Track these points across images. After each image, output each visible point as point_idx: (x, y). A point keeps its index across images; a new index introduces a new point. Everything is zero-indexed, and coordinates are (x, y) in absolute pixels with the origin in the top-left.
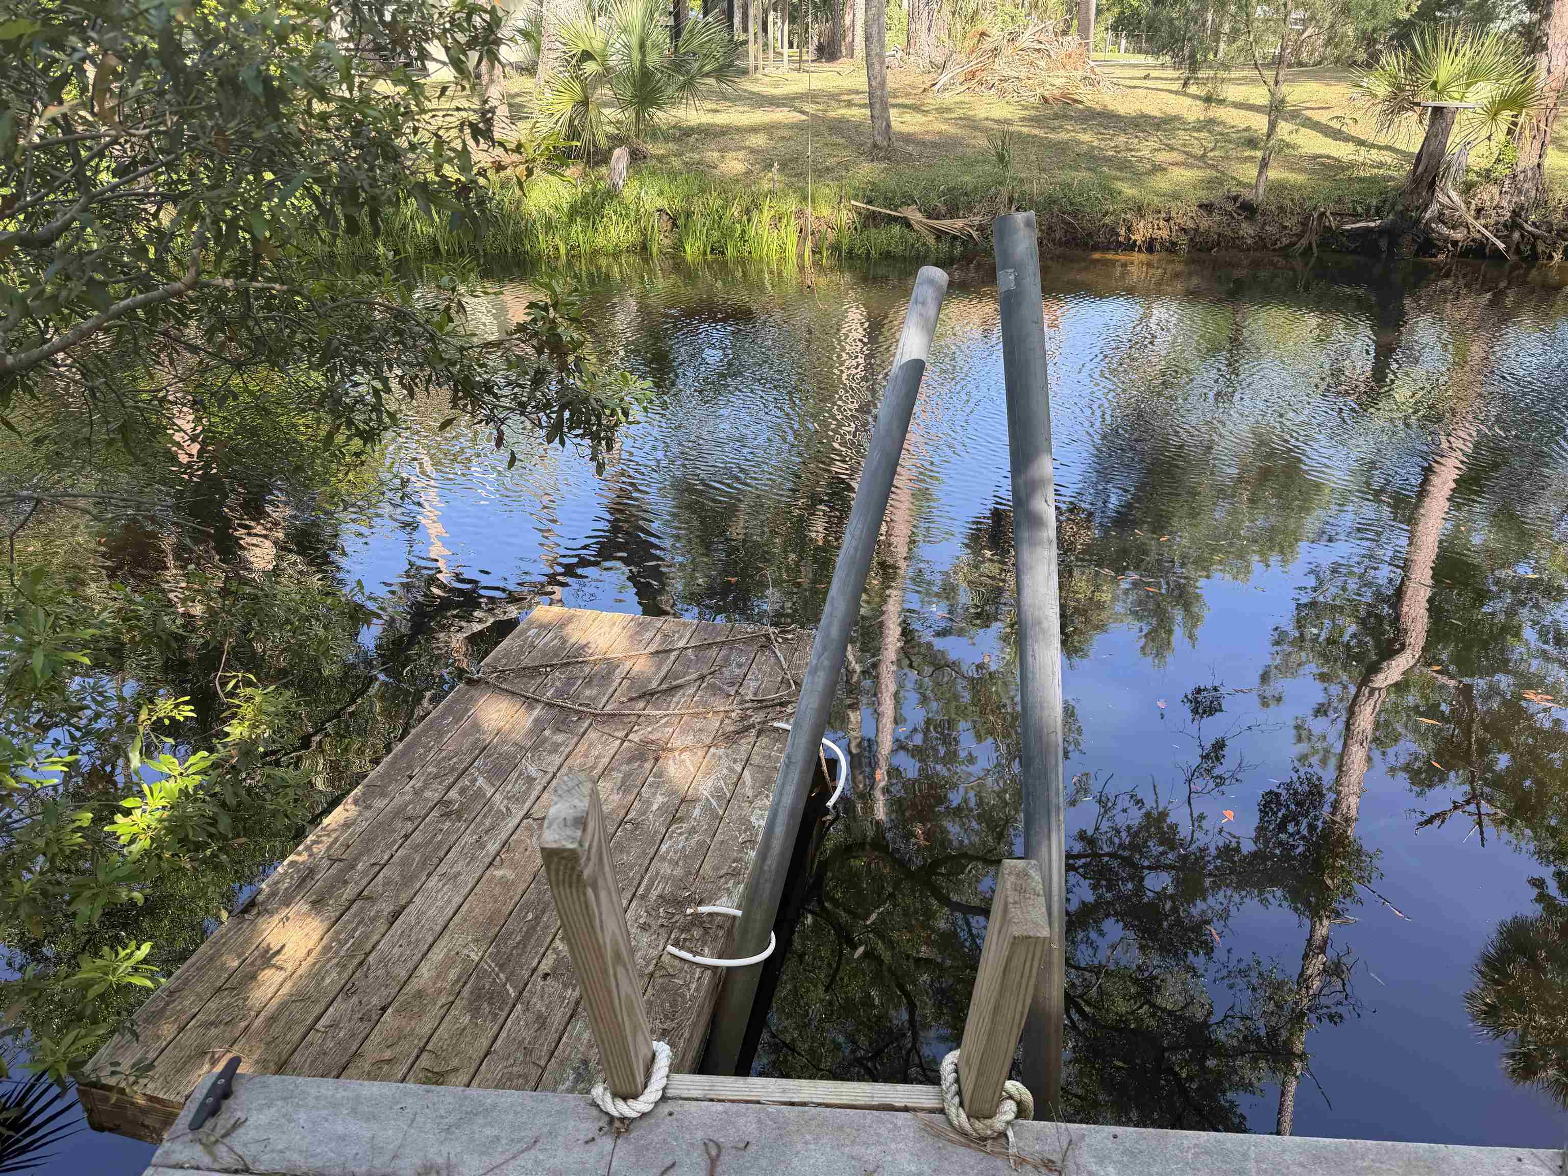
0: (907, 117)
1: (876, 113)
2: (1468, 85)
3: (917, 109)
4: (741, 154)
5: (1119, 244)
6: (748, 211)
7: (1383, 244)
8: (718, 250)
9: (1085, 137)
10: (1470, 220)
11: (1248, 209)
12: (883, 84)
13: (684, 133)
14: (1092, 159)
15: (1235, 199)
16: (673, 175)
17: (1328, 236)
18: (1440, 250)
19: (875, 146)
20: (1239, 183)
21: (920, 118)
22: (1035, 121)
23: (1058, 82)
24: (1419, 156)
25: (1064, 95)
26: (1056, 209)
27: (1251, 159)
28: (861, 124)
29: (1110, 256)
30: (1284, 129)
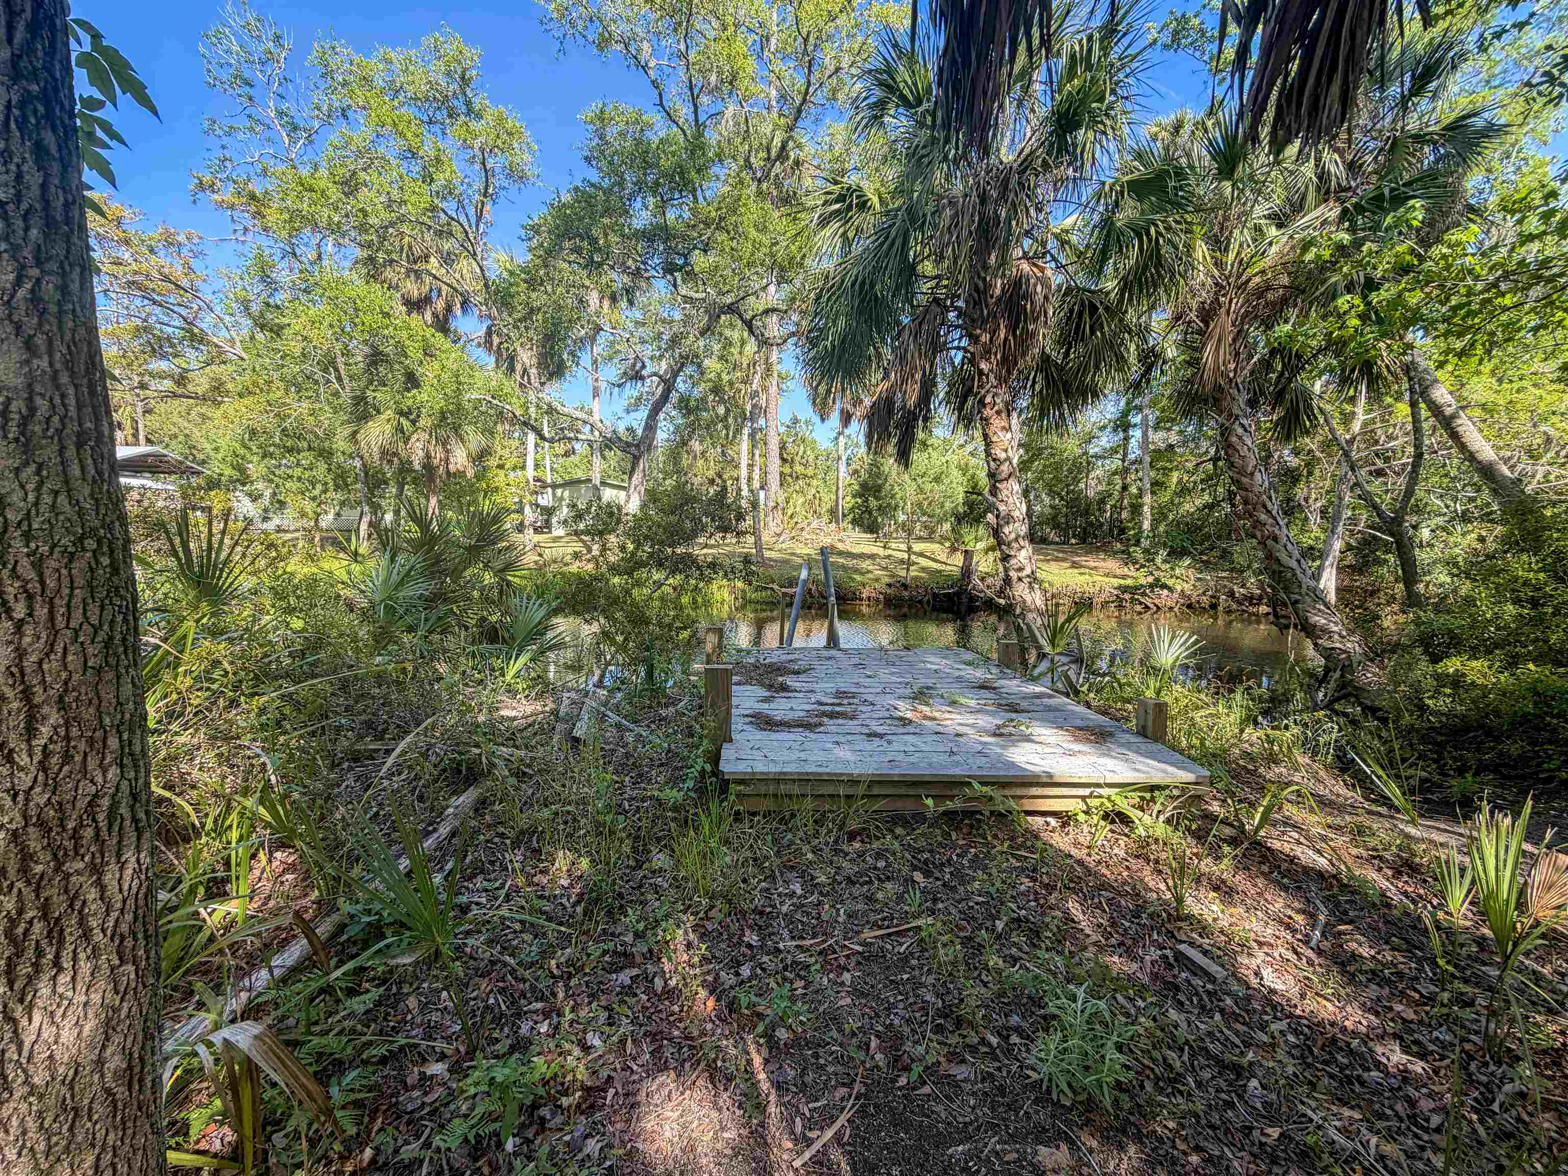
0: (770, 552)
1: (759, 551)
2: (976, 543)
3: (774, 549)
5: (857, 598)
7: (956, 599)
9: (841, 560)
10: (985, 590)
11: (905, 586)
12: (760, 540)
15: (899, 582)
18: (977, 601)
19: (758, 562)
20: (900, 576)
21: (775, 553)
22: (820, 554)
23: (828, 541)
24: (963, 568)
25: (831, 546)
27: (904, 569)
28: (752, 555)
30: (913, 557)
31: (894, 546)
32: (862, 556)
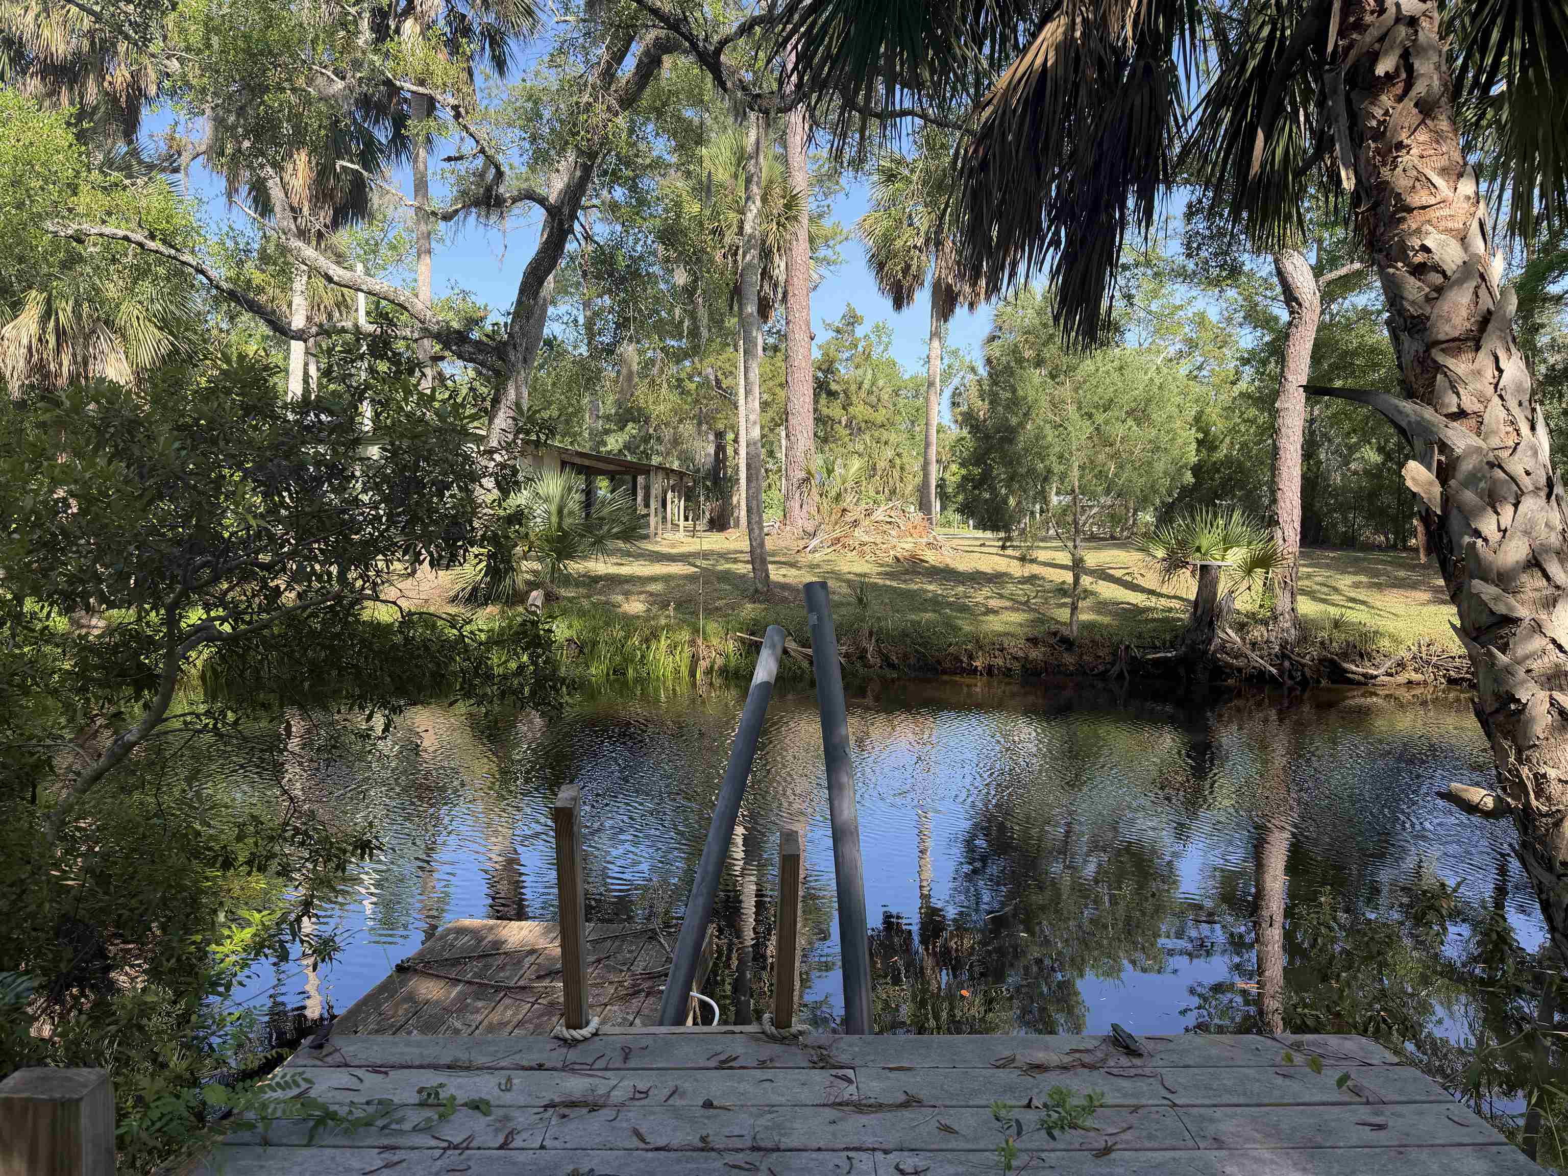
0: (783, 571)
1: (757, 566)
2: (1226, 550)
3: (793, 565)
4: (642, 597)
5: (963, 670)
6: (647, 640)
7: (1182, 671)
8: (619, 671)
9: (931, 587)
10: (1249, 652)
11: (1067, 643)
12: (762, 544)
13: (593, 581)
14: (936, 603)
15: (1055, 634)
16: (582, 613)
17: (1136, 664)
18: (1229, 676)
19: (756, 591)
20: (1057, 622)
21: (793, 572)
22: (890, 575)
23: (908, 546)
24: (1196, 604)
25: (913, 557)
26: (908, 641)
27: (1064, 605)
28: (744, 575)
29: (957, 678)
30: (1086, 581)
31: (1042, 555)
32: (977, 578)
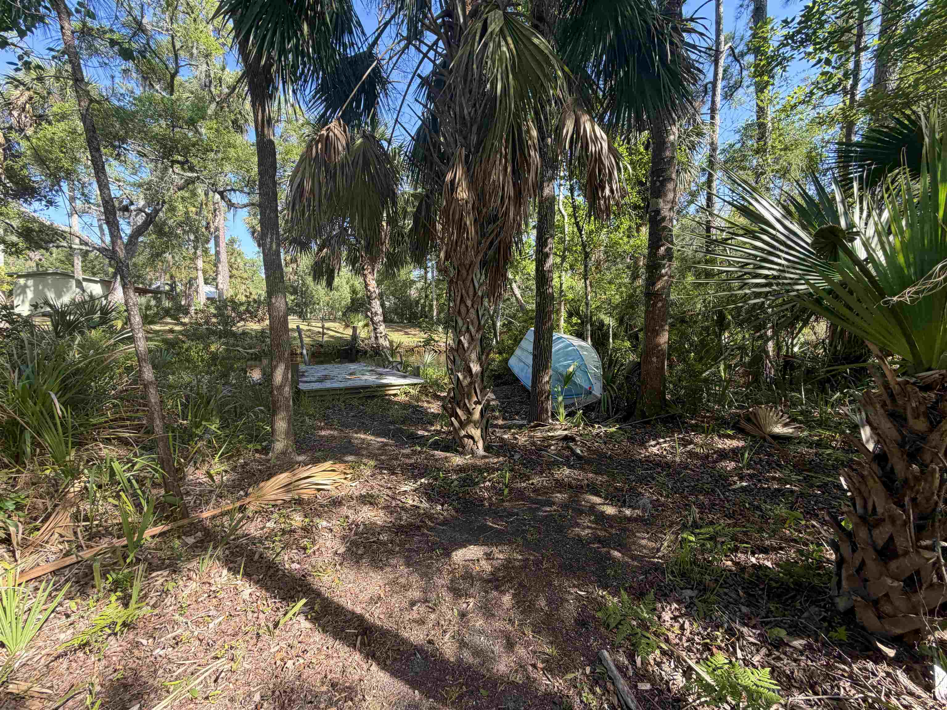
2: (358, 322)
11: (321, 346)
17: (339, 350)
30: (325, 331)
